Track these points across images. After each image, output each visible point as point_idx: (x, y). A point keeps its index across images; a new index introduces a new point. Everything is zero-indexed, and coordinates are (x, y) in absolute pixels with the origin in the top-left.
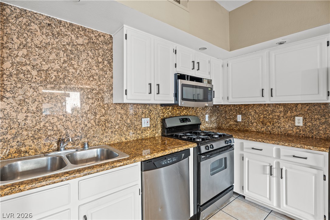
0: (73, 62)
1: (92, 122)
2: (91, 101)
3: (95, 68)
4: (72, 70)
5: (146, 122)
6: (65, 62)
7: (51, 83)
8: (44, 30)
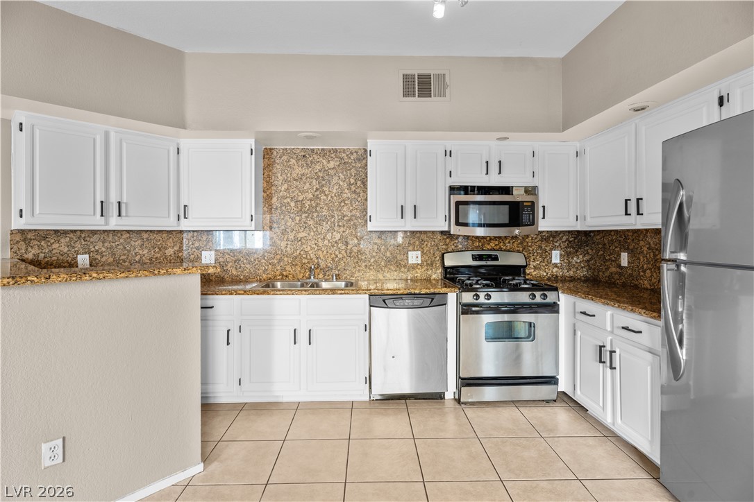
0: (325, 189)
1: (343, 252)
2: (342, 229)
3: (346, 191)
4: (323, 197)
5: (414, 257)
6: (317, 189)
7: (305, 212)
8: (300, 163)
